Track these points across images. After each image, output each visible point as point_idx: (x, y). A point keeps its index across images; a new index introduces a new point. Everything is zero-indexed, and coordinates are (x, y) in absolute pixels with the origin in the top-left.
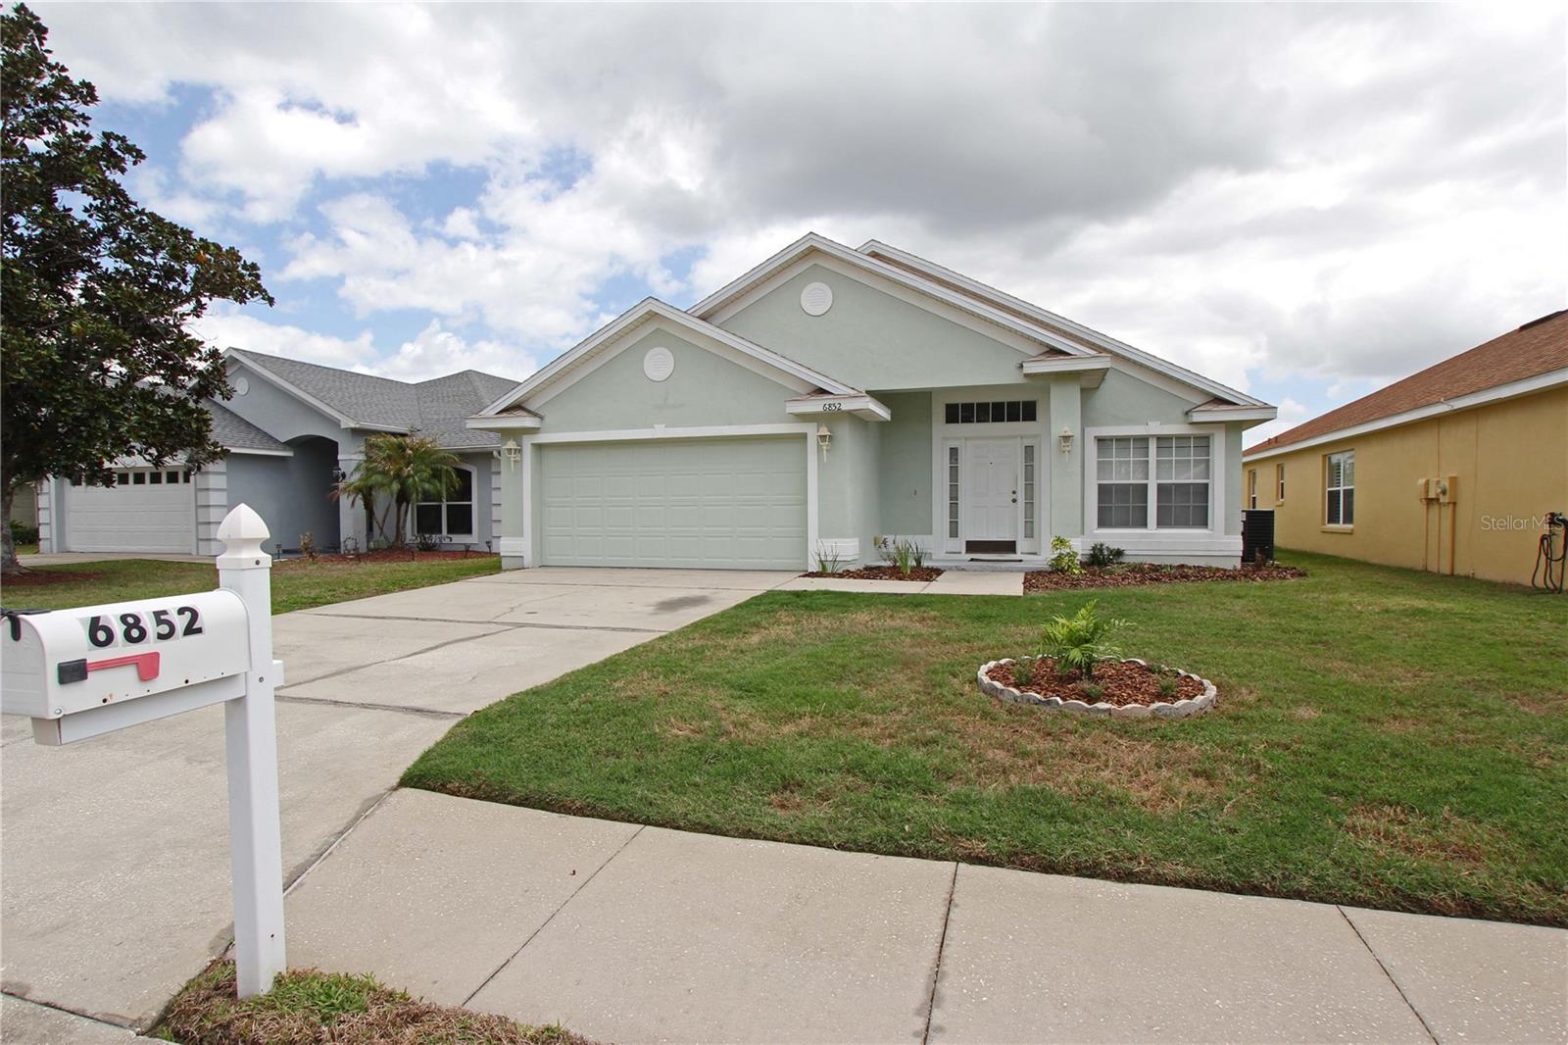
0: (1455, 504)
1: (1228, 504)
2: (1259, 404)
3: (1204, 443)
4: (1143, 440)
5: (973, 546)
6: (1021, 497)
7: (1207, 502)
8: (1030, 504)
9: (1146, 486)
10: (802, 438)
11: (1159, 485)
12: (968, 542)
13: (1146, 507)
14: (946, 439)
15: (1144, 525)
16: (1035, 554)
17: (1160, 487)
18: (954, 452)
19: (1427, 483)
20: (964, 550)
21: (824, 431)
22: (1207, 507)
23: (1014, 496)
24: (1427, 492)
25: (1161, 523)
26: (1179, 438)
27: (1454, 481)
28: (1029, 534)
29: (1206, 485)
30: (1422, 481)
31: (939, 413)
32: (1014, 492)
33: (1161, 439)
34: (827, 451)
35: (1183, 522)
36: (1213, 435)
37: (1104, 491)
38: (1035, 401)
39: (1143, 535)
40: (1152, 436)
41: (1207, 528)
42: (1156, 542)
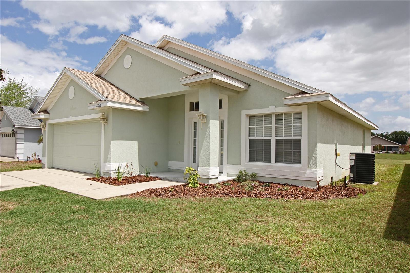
1: (309, 150)
4: (269, 116)
7: (300, 149)
8: (222, 148)
9: (270, 140)
11: (276, 140)
13: (270, 151)
15: (269, 160)
17: (277, 140)
18: (195, 124)
21: (102, 117)
25: (277, 161)
26: (286, 114)
28: (222, 163)
29: (300, 140)
31: (187, 107)
33: (277, 115)
34: (105, 125)
35: (289, 161)
36: (302, 111)
37: (251, 142)
38: (222, 99)
39: (268, 167)
40: (273, 113)
41: (301, 164)
42: (273, 170)
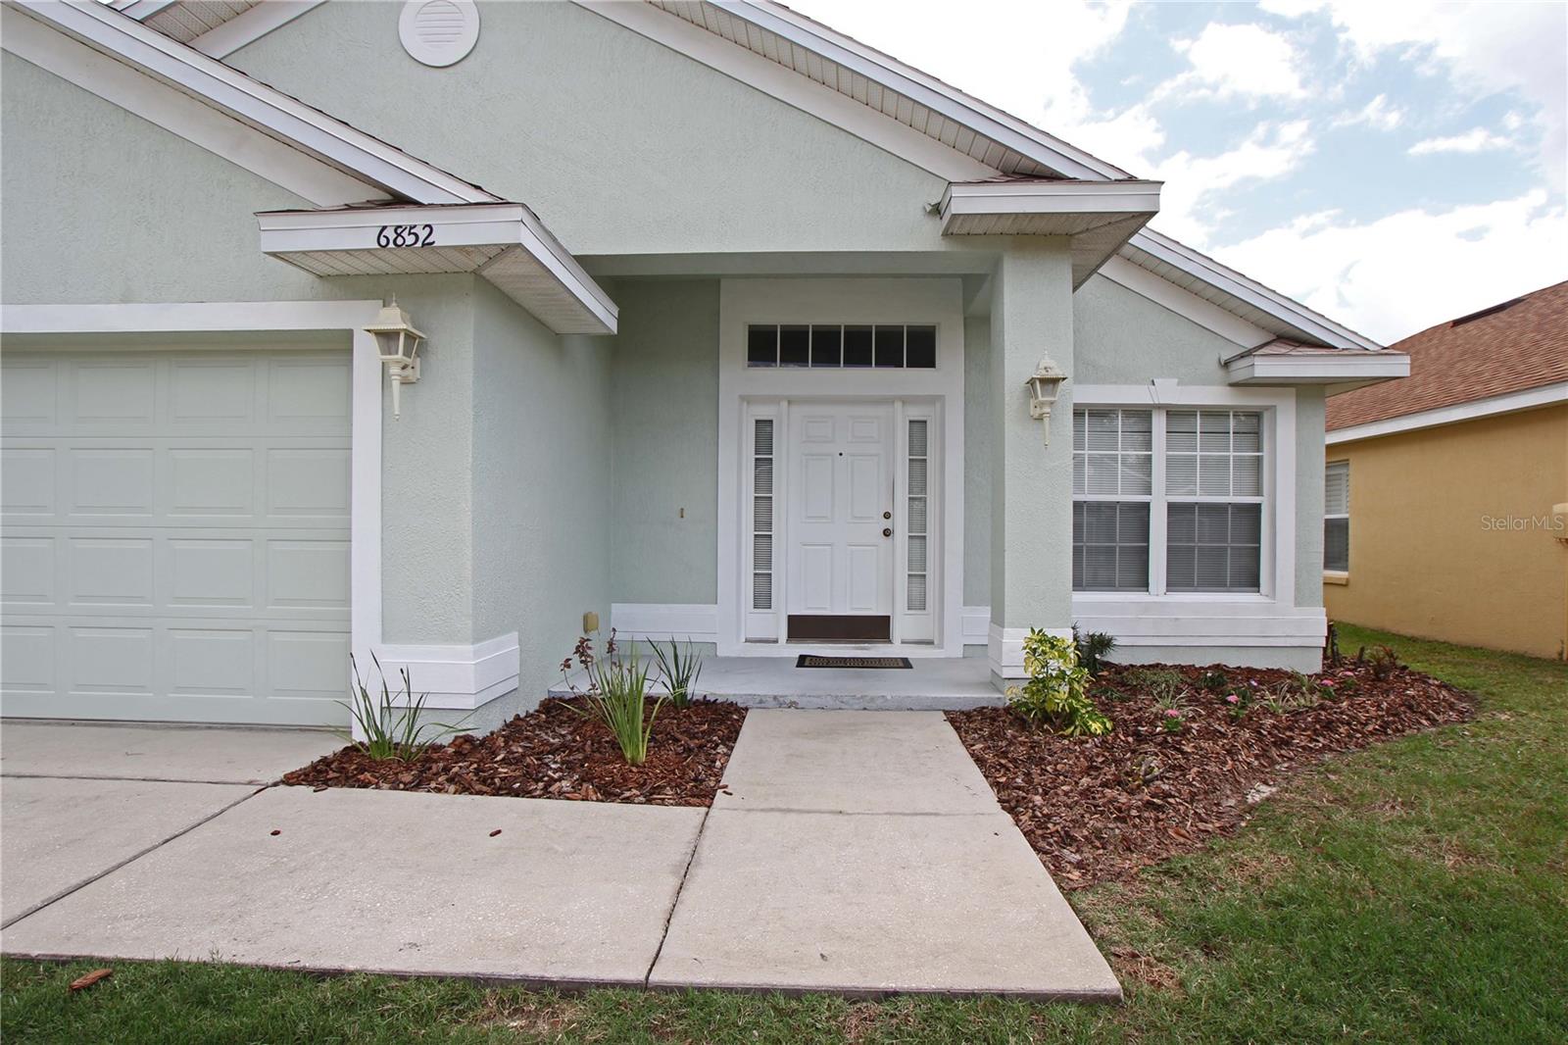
1: (1300, 544)
2: (1371, 347)
3: (1253, 425)
4: (1141, 415)
5: (801, 627)
6: (901, 524)
7: (1258, 540)
8: (918, 539)
9: (1146, 506)
10: (337, 346)
11: (1171, 507)
12: (791, 618)
13: (1147, 549)
14: (748, 400)
15: (1143, 584)
16: (930, 643)
17: (1173, 510)
18: (764, 428)
20: (783, 632)
21: (392, 318)
22: (1258, 550)
23: (887, 524)
25: (1172, 585)
26: (1210, 412)
28: (917, 603)
29: (1257, 508)
31: (734, 343)
32: (887, 516)
33: (1175, 413)
34: (405, 383)
35: (1215, 582)
36: (1272, 406)
38: (934, 327)
39: (1147, 607)
40: (1159, 407)
41: (1259, 592)
42: (1171, 619)
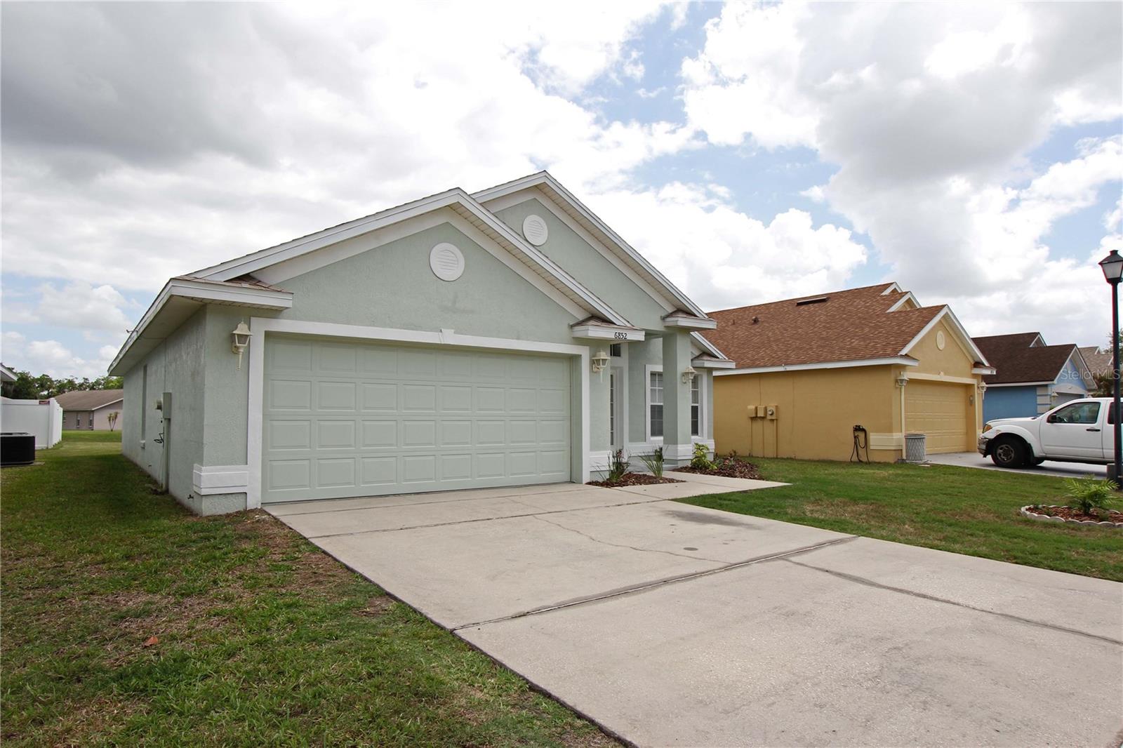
0: (777, 420)
1: (709, 419)
3: (697, 380)
7: (697, 418)
10: (578, 359)
19: (756, 408)
24: (756, 413)
27: (777, 406)
30: (752, 407)
36: (701, 375)
41: (698, 435)
